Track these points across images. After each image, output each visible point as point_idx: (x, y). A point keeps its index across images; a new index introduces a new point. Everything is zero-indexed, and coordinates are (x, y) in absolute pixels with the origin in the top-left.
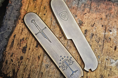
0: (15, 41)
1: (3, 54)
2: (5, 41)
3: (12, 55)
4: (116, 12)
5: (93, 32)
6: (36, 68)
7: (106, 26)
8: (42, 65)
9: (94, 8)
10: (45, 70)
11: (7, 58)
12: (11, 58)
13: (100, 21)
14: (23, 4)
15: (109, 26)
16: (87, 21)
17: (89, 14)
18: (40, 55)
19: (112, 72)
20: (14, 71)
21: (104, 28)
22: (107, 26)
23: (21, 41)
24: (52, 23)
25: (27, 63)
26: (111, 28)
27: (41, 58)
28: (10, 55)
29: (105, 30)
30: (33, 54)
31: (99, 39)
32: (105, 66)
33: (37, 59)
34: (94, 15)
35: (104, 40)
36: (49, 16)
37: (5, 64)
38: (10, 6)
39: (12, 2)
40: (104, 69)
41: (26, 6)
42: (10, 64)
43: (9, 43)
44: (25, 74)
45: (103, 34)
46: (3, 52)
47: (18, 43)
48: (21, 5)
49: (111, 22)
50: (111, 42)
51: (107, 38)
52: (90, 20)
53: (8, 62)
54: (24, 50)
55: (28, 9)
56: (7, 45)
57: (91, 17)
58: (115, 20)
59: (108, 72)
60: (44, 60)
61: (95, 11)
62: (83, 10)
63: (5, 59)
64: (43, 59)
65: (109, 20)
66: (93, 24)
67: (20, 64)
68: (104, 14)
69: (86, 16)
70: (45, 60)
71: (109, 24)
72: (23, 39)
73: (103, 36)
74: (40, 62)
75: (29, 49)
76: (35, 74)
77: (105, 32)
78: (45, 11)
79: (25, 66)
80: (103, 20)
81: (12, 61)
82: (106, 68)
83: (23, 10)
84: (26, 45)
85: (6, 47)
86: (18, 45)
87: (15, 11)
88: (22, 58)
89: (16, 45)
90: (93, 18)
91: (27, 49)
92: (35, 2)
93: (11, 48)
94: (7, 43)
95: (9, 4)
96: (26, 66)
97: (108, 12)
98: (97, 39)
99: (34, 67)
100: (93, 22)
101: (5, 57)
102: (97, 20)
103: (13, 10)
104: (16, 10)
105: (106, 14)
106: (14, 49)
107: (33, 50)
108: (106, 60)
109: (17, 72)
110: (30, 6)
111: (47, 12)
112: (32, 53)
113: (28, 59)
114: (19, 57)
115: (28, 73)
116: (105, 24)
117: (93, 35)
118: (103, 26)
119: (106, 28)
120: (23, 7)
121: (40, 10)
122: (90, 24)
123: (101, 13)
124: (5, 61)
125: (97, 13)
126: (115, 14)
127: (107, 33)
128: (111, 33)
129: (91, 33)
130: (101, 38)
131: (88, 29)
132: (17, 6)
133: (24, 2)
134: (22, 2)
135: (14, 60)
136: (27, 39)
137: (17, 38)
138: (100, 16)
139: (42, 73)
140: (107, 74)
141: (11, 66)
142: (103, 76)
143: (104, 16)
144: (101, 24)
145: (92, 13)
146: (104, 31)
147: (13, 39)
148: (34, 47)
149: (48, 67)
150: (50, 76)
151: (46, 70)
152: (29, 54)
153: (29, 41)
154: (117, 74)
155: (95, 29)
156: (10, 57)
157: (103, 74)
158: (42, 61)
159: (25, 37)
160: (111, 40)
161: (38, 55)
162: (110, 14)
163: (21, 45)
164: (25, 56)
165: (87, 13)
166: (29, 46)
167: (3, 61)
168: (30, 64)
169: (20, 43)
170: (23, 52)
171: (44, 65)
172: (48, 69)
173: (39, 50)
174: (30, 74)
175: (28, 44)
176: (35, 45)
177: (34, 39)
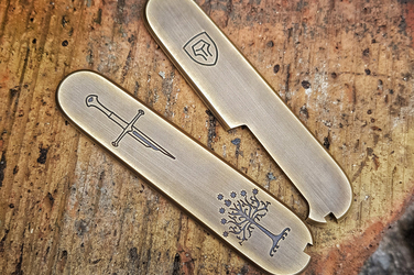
4: (323, 16)
6: (40, 235)
7: (289, 68)
8: (62, 223)
9: (244, 8)
10: (73, 241)
13: (268, 51)
15: (300, 67)
17: (226, 31)
18: (56, 191)
21: (284, 77)
22: (293, 67)
25: (7, 221)
26: (307, 74)
27: (57, 200)
29: (287, 83)
30: (31, 188)
33: (44, 205)
34: (246, 34)
49: (306, 54)
50: (311, 122)
51: (295, 110)
55: (3, 28)
58: (321, 45)
60: (71, 207)
61: (248, 19)
64: (65, 204)
65: (299, 47)
68: (279, 26)
70: (75, 205)
71: (300, 61)
74: (55, 214)
75: (15, 171)
76: (38, 258)
77: (287, 90)
78: (66, 31)
79: (4, 233)
80: (278, 48)
84: (3, 158)
91: (8, 171)
92: (28, 4)
96: (7, 232)
97: (293, 18)
99: (33, 235)
102: (254, 48)
105: (289, 27)
107: (28, 175)
110: (11, 17)
111: (75, 34)
112: (25, 186)
113: (11, 206)
115: (13, 256)
116: (286, 63)
118: (277, 68)
119: (289, 76)
121: (48, 27)
123: (268, 25)
125: (255, 25)
126: (322, 21)
127: (293, 94)
128: (308, 91)
136: (5, 137)
138: (267, 33)
139: (65, 252)
143: (278, 33)
144: (271, 62)
145: (237, 26)
146: (284, 86)
148: (31, 162)
149: (88, 229)
150: (95, 262)
151: (79, 242)
152: (15, 189)
153: (11, 143)
158: (63, 212)
160: (308, 117)
161: (45, 190)
162: (303, 25)
166: (13, 159)
168: (20, 223)
171: (73, 225)
172: (85, 239)
173: (49, 172)
174: (21, 259)
175: (9, 153)
176: (36, 154)
177: (30, 133)
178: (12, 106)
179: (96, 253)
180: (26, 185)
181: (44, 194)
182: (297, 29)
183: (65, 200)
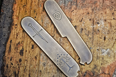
0: (12, 46)
1: (3, 59)
2: (3, 47)
3: (11, 59)
4: (101, 5)
5: (82, 26)
6: (34, 67)
7: (93, 19)
8: (39, 64)
9: (81, 4)
10: (43, 68)
11: (7, 62)
12: (11, 62)
13: (88, 15)
14: (14, 11)
15: (96, 19)
16: (75, 18)
17: (76, 11)
18: (37, 56)
19: (105, 60)
20: (15, 73)
21: (92, 22)
22: (94, 19)
23: (17, 45)
24: (44, 24)
25: (25, 64)
26: (98, 20)
27: (38, 58)
28: (9, 59)
29: (93, 23)
30: (30, 55)
31: (89, 32)
32: (97, 56)
33: (34, 59)
34: (81, 11)
35: (93, 33)
36: (39, 19)
37: (6, 68)
38: (3, 14)
39: (4, 11)
40: (97, 59)
41: (17, 12)
42: (11, 67)
43: (6, 48)
44: (25, 74)
45: (91, 28)
46: (3, 57)
47: (15, 48)
48: (13, 12)
49: (97, 15)
50: (100, 33)
51: (96, 30)
52: (78, 16)
53: (9, 66)
54: (21, 53)
55: (19, 15)
56: (5, 50)
57: (78, 14)
58: (101, 12)
59: (101, 61)
60: (41, 59)
61: (82, 7)
62: (71, 8)
63: (5, 64)
64: (40, 59)
65: (96, 13)
66: (81, 19)
67: (20, 66)
68: (90, 8)
69: (73, 13)
70: (42, 59)
71: (96, 17)
72: (19, 43)
73: (92, 29)
74: (37, 61)
75: (26, 51)
76: (34, 73)
77: (93, 25)
78: (35, 14)
79: (25, 67)
80: (90, 14)
81: (12, 65)
82: (98, 58)
83: (15, 16)
84: (23, 48)
85: (4, 52)
86: (15, 49)
87: (8, 19)
88: (20, 60)
89: (14, 49)
90: (80, 14)
91: (24, 51)
92: (25, 8)
93: (9, 53)
94: (5, 49)
95: (1, 13)
96: (26, 67)
97: (93, 6)
98: (87, 32)
99: (32, 67)
100: (81, 17)
101: (5, 61)
102: (84, 15)
103: (6, 17)
104: (9, 17)
105: (92, 8)
106: (12, 54)
107: (30, 52)
108: (97, 50)
109: (18, 73)
110: (21, 12)
111: (37, 15)
113: (26, 60)
114: (18, 60)
115: (28, 73)
116: (93, 18)
117: (82, 29)
118: (90, 20)
119: (93, 21)
120: (15, 14)
121: (30, 14)
122: (79, 20)
123: (87, 8)
124: (6, 66)
125: (84, 9)
126: (101, 6)
127: (95, 26)
128: (99, 25)
129: (80, 28)
130: (91, 31)
131: (77, 24)
132: (9, 13)
133: (15, 9)
134: (13, 9)
135: (13, 63)
136: (23, 43)
137: (14, 43)
138: (87, 11)
139: (41, 71)
140: (100, 63)
141: (11, 69)
142: (97, 66)
143: (90, 10)
144: (89, 18)
145: (79, 9)
147: (10, 44)
148: (30, 49)
149: (46, 64)
150: (49, 73)
151: (44, 68)
152: (27, 56)
153: (24, 44)
154: (109, 62)
155: (84, 23)
156: (9, 61)
157: (96, 64)
158: (39, 61)
159: (20, 41)
160: (99, 32)
161: (34, 56)
162: (96, 8)
163: (18, 48)
164: (23, 58)
165: (75, 10)
166: (25, 48)
167: (4, 66)
168: (29, 64)
169: (17, 47)
170: (21, 55)
171: (42, 64)
172: (46, 67)
173: (35, 51)
174: (30, 73)
175: (24, 47)
176: (31, 47)
177: (29, 41)
178: (24, 35)
179: (49, 70)
180: (29, 54)
181: (34, 57)
182: (94, 9)
183: (39, 58)
